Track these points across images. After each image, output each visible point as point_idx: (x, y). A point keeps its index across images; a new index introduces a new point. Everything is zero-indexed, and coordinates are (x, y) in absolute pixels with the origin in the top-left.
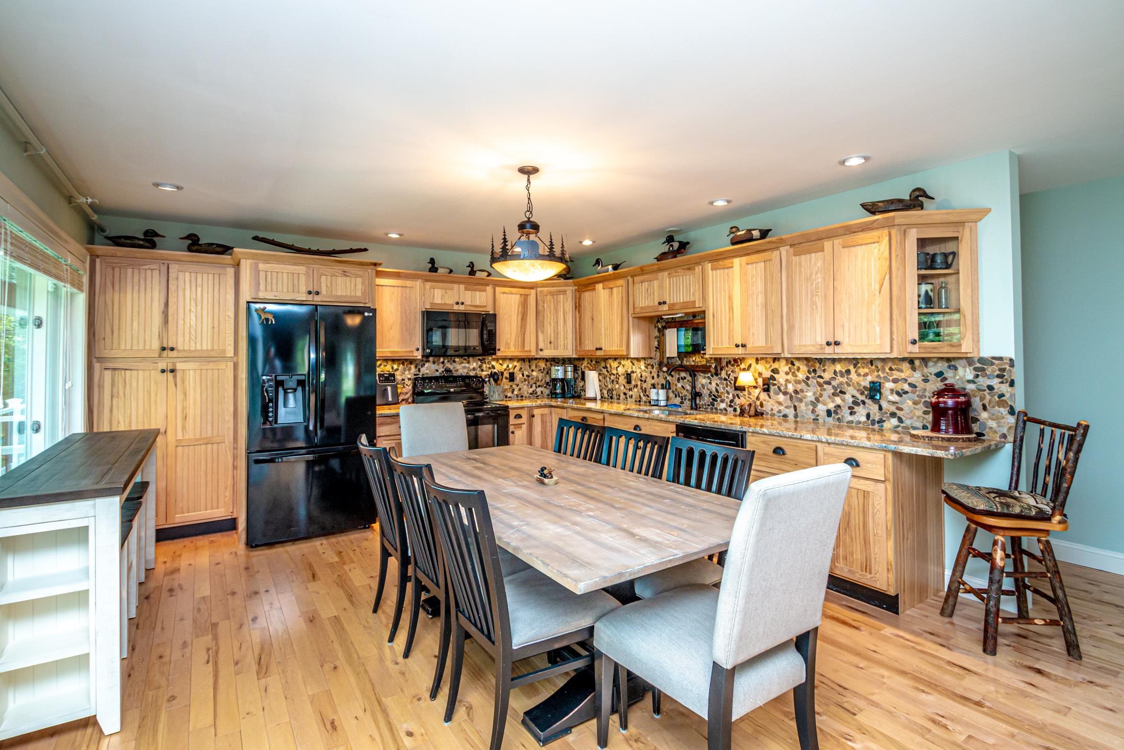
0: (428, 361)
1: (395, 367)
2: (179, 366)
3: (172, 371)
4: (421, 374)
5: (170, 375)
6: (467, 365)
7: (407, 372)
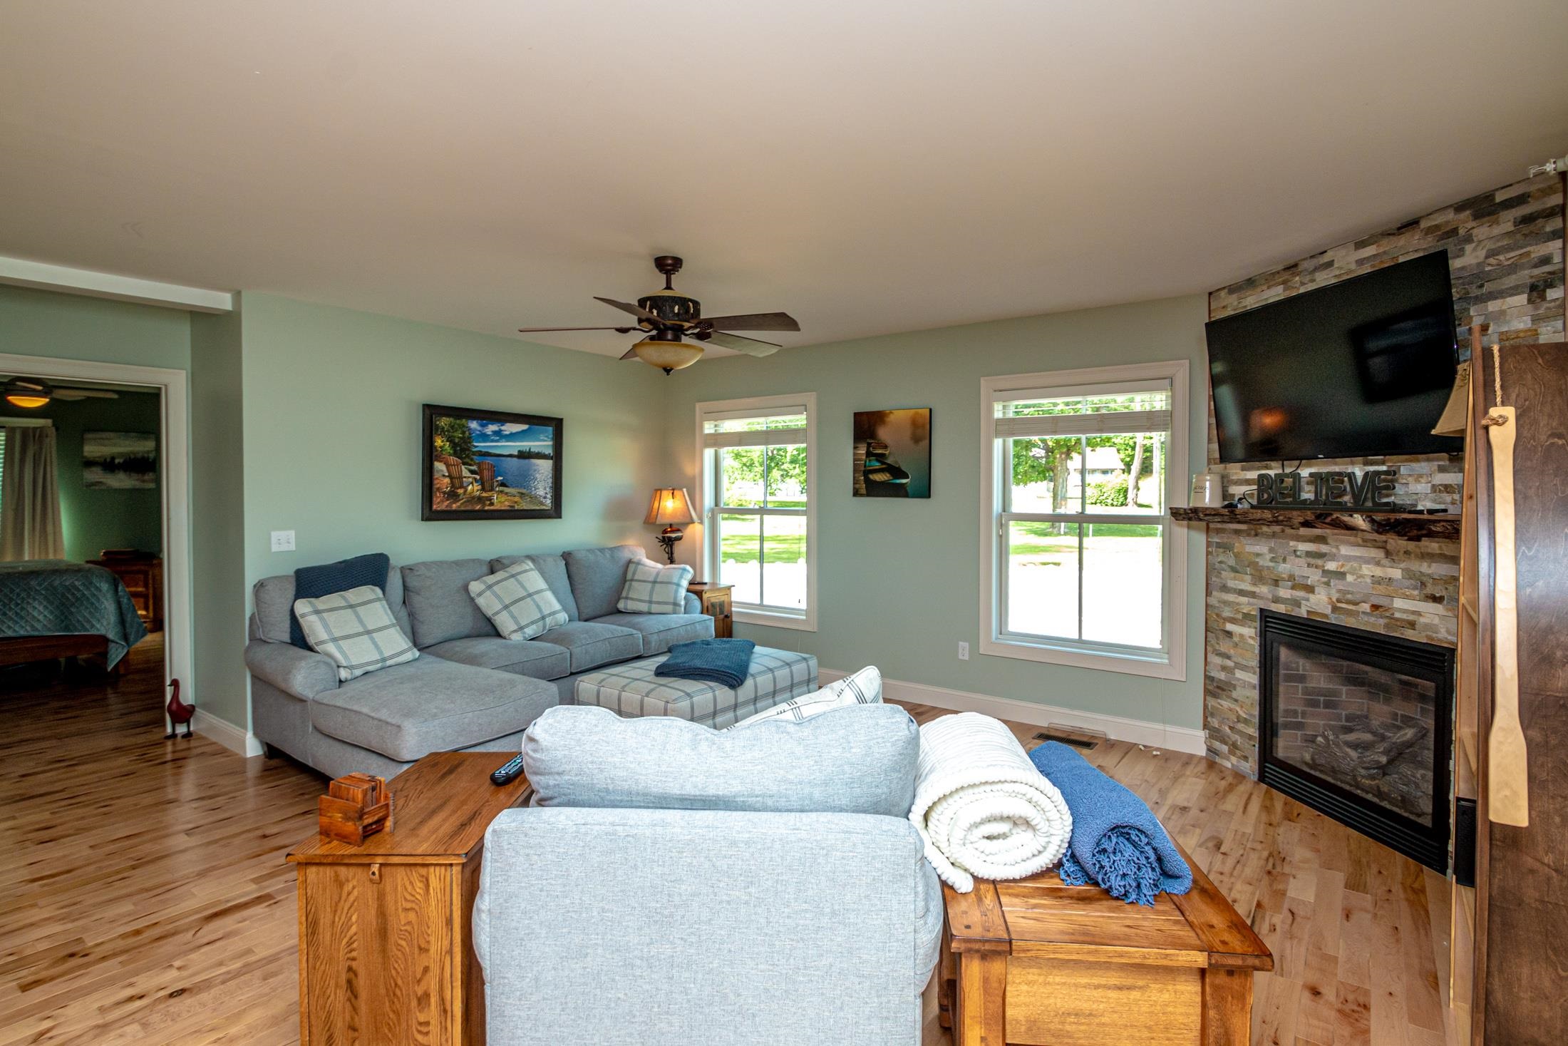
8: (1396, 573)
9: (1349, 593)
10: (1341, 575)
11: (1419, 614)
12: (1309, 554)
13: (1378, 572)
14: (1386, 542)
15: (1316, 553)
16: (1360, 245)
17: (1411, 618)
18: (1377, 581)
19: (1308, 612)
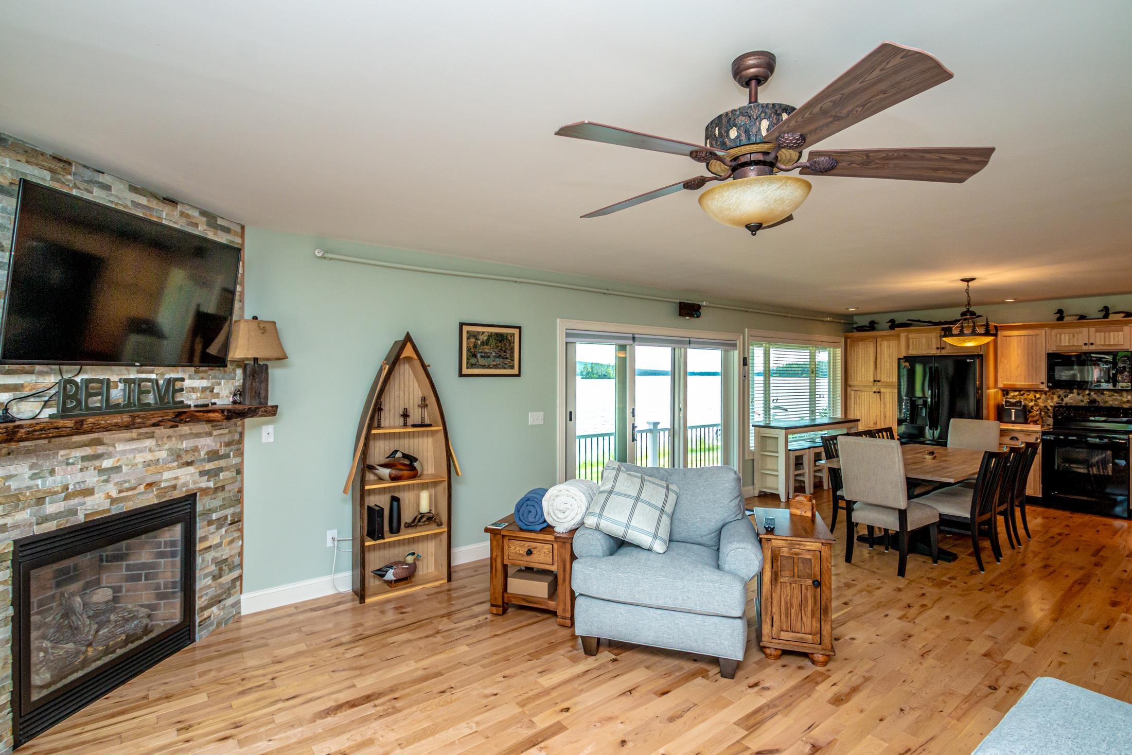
0: (1072, 393)
1: (1038, 396)
2: (882, 390)
3: (879, 392)
4: (1064, 403)
5: (878, 394)
6: (1119, 398)
7: (1049, 401)
8: (163, 454)
9: (125, 482)
10: (117, 469)
11: (176, 478)
12: (84, 459)
13: (149, 457)
14: (154, 432)
15: (93, 455)
16: (133, 189)
17: (173, 482)
18: (147, 464)
19: (86, 515)
